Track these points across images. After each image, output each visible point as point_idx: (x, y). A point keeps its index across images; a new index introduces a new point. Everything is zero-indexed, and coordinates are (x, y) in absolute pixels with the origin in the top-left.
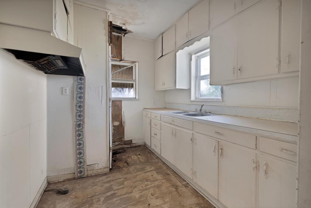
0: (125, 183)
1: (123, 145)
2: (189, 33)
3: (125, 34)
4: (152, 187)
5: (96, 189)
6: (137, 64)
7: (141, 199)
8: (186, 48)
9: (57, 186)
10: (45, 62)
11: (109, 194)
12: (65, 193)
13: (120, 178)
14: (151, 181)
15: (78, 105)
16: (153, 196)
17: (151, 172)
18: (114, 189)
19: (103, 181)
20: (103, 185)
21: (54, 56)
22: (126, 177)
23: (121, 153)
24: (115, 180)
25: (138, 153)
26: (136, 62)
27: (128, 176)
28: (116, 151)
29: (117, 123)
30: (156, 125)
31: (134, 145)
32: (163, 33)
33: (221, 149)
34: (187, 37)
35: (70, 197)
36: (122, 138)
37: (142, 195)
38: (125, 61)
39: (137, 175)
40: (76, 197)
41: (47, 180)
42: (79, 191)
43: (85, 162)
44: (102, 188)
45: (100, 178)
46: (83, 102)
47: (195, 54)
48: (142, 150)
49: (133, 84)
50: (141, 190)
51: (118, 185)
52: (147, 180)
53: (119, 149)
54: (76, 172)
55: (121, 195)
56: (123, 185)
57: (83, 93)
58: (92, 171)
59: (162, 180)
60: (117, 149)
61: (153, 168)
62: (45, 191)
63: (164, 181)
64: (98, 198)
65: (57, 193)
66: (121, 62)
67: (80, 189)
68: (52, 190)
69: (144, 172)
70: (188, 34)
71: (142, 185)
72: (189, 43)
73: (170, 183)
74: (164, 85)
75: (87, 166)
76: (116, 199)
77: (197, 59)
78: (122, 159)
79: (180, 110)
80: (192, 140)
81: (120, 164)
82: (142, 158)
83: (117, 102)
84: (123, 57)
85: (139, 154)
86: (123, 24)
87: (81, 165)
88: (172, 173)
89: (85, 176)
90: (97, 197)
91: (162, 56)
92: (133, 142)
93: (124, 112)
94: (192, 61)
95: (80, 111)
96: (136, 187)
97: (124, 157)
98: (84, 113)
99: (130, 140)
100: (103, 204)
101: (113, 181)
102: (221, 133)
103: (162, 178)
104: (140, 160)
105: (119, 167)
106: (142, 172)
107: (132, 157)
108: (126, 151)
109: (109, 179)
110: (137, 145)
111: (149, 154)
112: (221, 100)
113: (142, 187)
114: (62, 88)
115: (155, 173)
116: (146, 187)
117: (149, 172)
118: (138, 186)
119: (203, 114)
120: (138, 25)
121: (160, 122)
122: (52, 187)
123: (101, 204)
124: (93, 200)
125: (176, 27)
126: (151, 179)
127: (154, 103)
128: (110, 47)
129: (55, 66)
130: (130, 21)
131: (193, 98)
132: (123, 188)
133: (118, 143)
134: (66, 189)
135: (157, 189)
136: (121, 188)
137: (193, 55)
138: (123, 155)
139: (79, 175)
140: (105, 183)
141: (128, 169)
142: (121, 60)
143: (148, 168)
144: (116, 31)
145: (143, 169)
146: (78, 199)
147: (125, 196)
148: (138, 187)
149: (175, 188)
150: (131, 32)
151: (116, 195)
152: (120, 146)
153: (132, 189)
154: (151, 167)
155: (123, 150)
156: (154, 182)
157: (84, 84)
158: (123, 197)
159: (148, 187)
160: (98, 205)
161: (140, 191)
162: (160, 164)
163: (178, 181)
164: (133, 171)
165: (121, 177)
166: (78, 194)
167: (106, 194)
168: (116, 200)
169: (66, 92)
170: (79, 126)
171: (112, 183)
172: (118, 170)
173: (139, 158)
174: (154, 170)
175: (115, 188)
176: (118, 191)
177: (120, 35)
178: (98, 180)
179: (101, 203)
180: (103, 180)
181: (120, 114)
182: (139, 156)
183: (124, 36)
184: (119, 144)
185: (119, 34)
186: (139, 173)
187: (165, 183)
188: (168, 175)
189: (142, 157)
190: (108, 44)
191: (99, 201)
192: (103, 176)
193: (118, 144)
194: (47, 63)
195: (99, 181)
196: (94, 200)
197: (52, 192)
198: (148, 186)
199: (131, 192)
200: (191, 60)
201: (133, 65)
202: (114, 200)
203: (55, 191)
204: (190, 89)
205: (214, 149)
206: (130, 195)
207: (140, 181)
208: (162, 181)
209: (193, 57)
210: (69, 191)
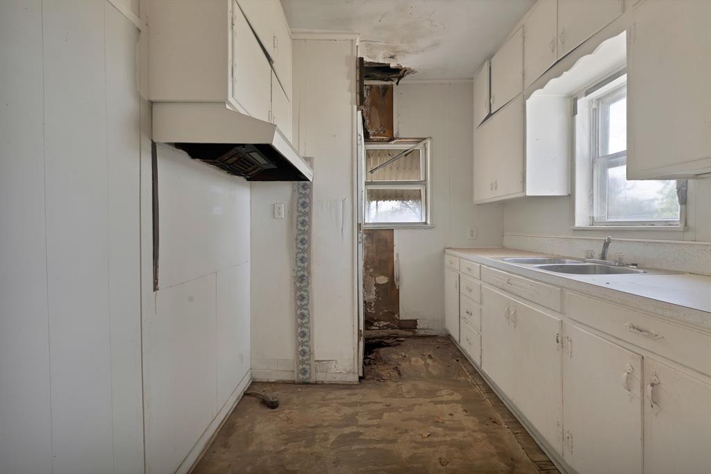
0: (386, 415)
1: (396, 328)
2: (559, 39)
3: (400, 78)
4: (445, 443)
5: (326, 414)
6: (429, 142)
7: (413, 465)
8: (553, 82)
9: (265, 389)
10: (234, 159)
11: (347, 430)
12: (273, 405)
13: (378, 403)
14: (446, 428)
15: (300, 237)
16: (443, 465)
17: (450, 405)
18: (360, 423)
19: (342, 398)
20: (339, 409)
21: (243, 145)
22: (388, 404)
23: (390, 346)
24: (364, 403)
25: (427, 353)
26: (425, 139)
27: (395, 402)
28: (382, 340)
29: (383, 280)
30: (470, 291)
31: (422, 333)
32: (490, 57)
33: (652, 385)
34: (553, 51)
35: (280, 416)
36: (394, 314)
37: (417, 455)
38: (401, 139)
39: (415, 405)
40: (288, 419)
41: (251, 374)
42: (297, 409)
43: (311, 353)
44: (336, 414)
45: (338, 393)
46: (308, 232)
47: (587, 93)
48: (438, 347)
49: (420, 190)
50: (416, 442)
51: (369, 416)
52: (437, 423)
53: (389, 337)
54: (296, 370)
55: (370, 441)
56: (380, 418)
57: (308, 214)
58: (324, 374)
59: (474, 431)
60: (383, 337)
61: (457, 396)
62: (246, 394)
63: (479, 437)
64: (325, 434)
65: (261, 402)
66: (392, 142)
67: (297, 405)
68: (255, 395)
69: (432, 400)
70: (556, 40)
71: (421, 432)
72: (561, 64)
73: (496, 447)
74: (496, 189)
75: (316, 361)
76: (358, 447)
77: (594, 106)
78: (390, 361)
79: (542, 253)
80: (560, 342)
81: (385, 372)
82: (435, 367)
83: (383, 233)
84: (395, 132)
85: (430, 357)
86: (390, 57)
87: (304, 359)
88: (506, 420)
89: (311, 381)
90: (324, 432)
91: (490, 115)
92: (420, 325)
93: (397, 254)
94: (577, 116)
95: (304, 251)
96: (406, 431)
97: (395, 357)
98: (309, 255)
99: (411, 320)
100: (332, 449)
101: (361, 404)
102: (652, 331)
103: (476, 429)
104: (430, 369)
105: (380, 378)
106: (428, 400)
107: (413, 359)
108: (402, 343)
109: (354, 399)
110: (428, 334)
111: (455, 361)
112: (680, 226)
113: (422, 435)
114: (274, 205)
115: (460, 410)
116: (430, 438)
117: (446, 404)
118: (412, 430)
119: (609, 268)
120: (423, 51)
121: (479, 283)
122: (257, 390)
123: (328, 448)
124: (315, 435)
125: (524, 33)
126: (447, 422)
127: (472, 235)
128: (360, 112)
129: (253, 164)
130: (405, 46)
131: (581, 220)
132: (378, 426)
133: (386, 323)
134: (275, 400)
135: (457, 452)
136: (374, 426)
137: (582, 97)
138: (393, 352)
139: (301, 376)
140: (344, 404)
141: (398, 385)
142: (392, 139)
143: (445, 394)
144: (379, 75)
145: (431, 393)
146: (291, 423)
147: (378, 446)
148: (412, 433)
149: (506, 464)
150: (413, 71)
151: (361, 437)
152: (390, 331)
153: (398, 435)
154: (451, 391)
155: (396, 342)
156: (454, 432)
157: (309, 196)
158: (375, 446)
159: (435, 439)
160: (322, 447)
161: (414, 445)
162: (477, 390)
163: (520, 447)
164: (409, 392)
165: (378, 400)
166: (292, 414)
167: (342, 430)
168: (358, 449)
169: (279, 214)
170: (302, 279)
171: (358, 409)
172: (378, 383)
173: (428, 364)
174: (458, 402)
175: (362, 421)
176: (367, 429)
177: (389, 83)
178: (333, 397)
179: (329, 446)
180: (343, 396)
181: (390, 260)
182: (429, 361)
183: (397, 84)
184: (388, 326)
185: (387, 81)
186: (421, 400)
187: (481, 441)
188: (495, 422)
189: (435, 363)
190: (355, 107)
191: (325, 440)
192: (344, 389)
193: (385, 326)
194: (238, 160)
195: (335, 399)
196: (317, 436)
197: (254, 398)
198: (437, 437)
199: (394, 441)
200: (574, 111)
201: (420, 147)
202: (355, 447)
203: (258, 398)
204: (571, 197)
205: (627, 378)
206: (390, 445)
207: (420, 420)
208: (475, 434)
209: (582, 103)
210: (280, 405)
